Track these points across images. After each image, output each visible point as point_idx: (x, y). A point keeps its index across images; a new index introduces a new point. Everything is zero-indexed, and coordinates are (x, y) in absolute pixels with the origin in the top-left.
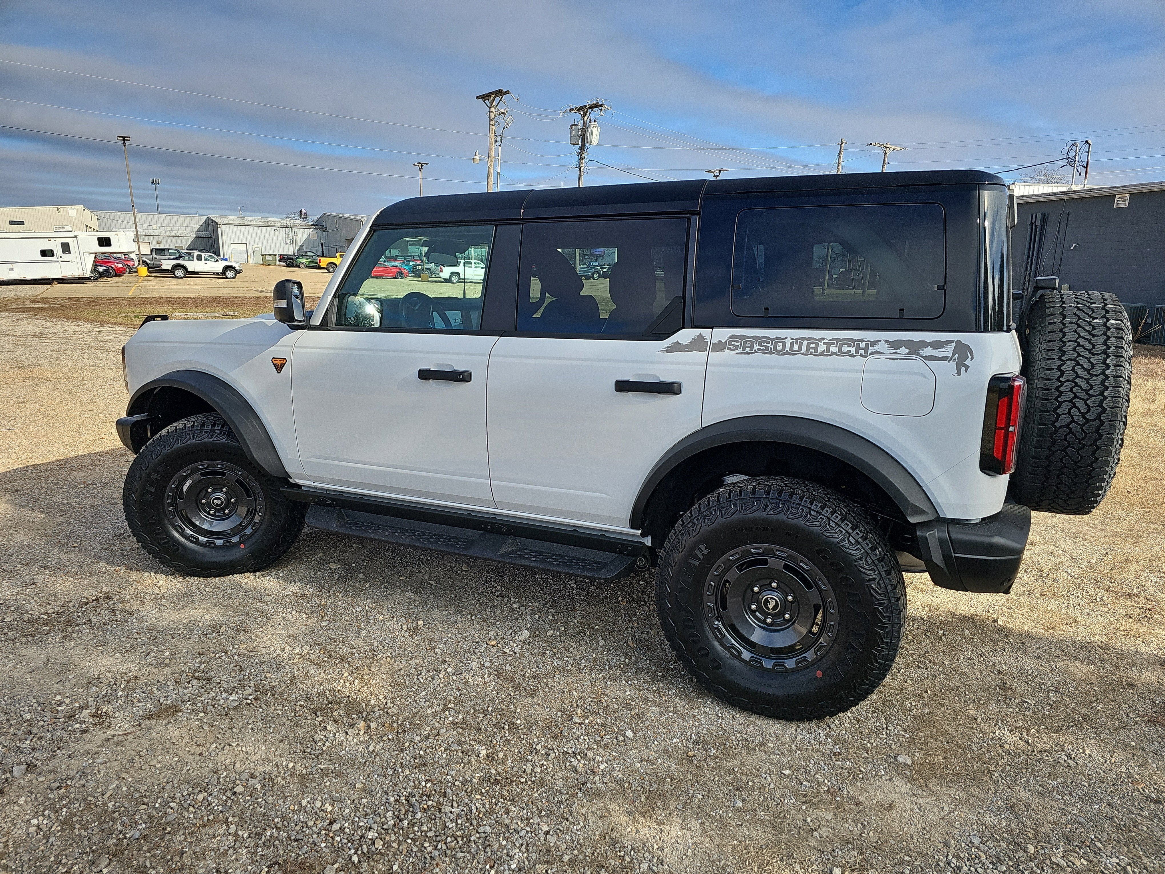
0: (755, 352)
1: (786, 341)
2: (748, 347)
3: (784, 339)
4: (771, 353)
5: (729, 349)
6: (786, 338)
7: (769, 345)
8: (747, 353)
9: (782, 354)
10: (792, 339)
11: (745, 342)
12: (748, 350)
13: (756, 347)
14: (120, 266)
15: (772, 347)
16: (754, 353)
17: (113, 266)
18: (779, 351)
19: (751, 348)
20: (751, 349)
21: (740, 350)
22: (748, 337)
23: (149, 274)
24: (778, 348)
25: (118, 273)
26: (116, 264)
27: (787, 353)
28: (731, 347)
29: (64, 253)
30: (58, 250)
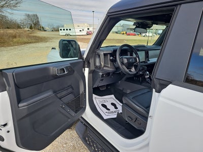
29: (83, 31)
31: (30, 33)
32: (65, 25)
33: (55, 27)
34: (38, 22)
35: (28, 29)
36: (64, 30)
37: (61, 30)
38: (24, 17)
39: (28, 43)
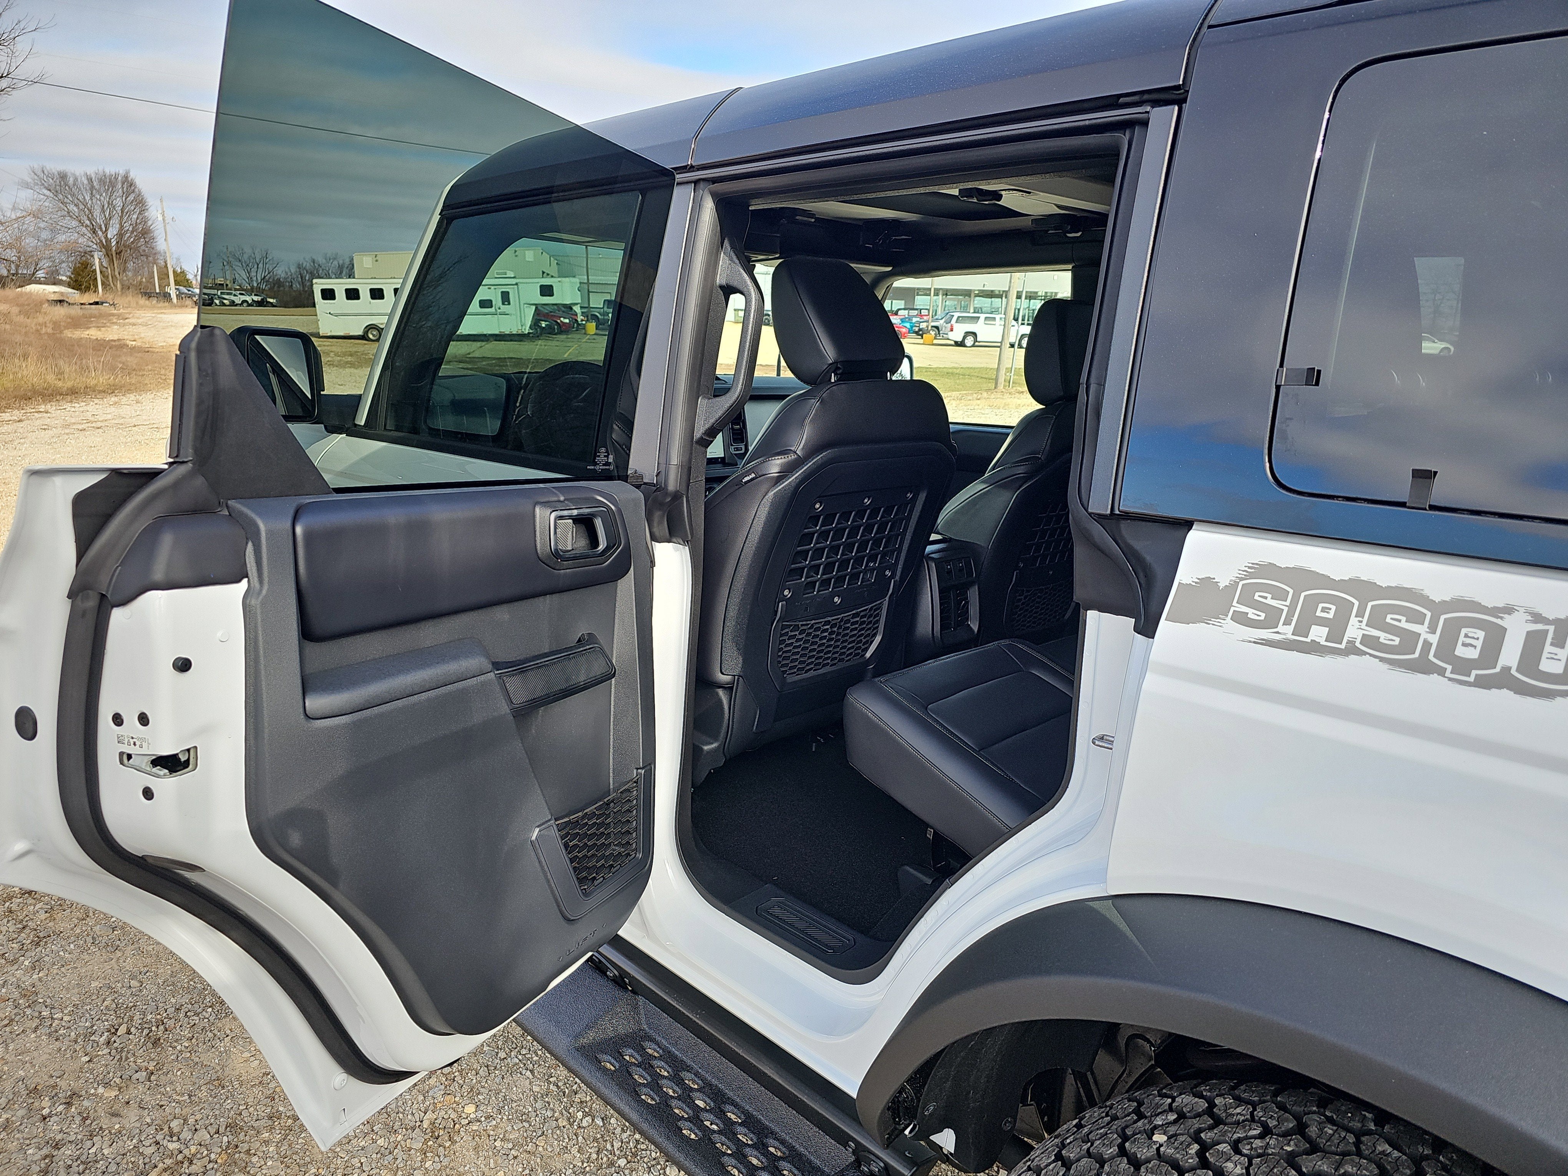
0: (1352, 650)
1: (1507, 622)
2: (1322, 622)
3: (1496, 611)
4: (1423, 667)
5: (1241, 619)
6: (1509, 610)
7: (1421, 629)
8: (1314, 648)
9: (1483, 683)
10: (1537, 618)
11: (1312, 602)
12: (1318, 634)
13: (1355, 630)
14: (567, 321)
15: (1434, 639)
16: (1346, 652)
17: (559, 321)
18: (1463, 666)
19: (1337, 629)
20: (1336, 634)
21: (1286, 631)
22: (1325, 581)
23: (598, 332)
24: (1461, 651)
25: (563, 330)
26: (562, 319)
27: (1504, 681)
28: (1252, 613)
29: (503, 304)
30: (497, 300)
31: (76, 323)
32: (364, 262)
33: (280, 272)
34: (145, 233)
35: (51, 290)
36: (352, 294)
37: (329, 294)
38: (26, 198)
39: (50, 394)
